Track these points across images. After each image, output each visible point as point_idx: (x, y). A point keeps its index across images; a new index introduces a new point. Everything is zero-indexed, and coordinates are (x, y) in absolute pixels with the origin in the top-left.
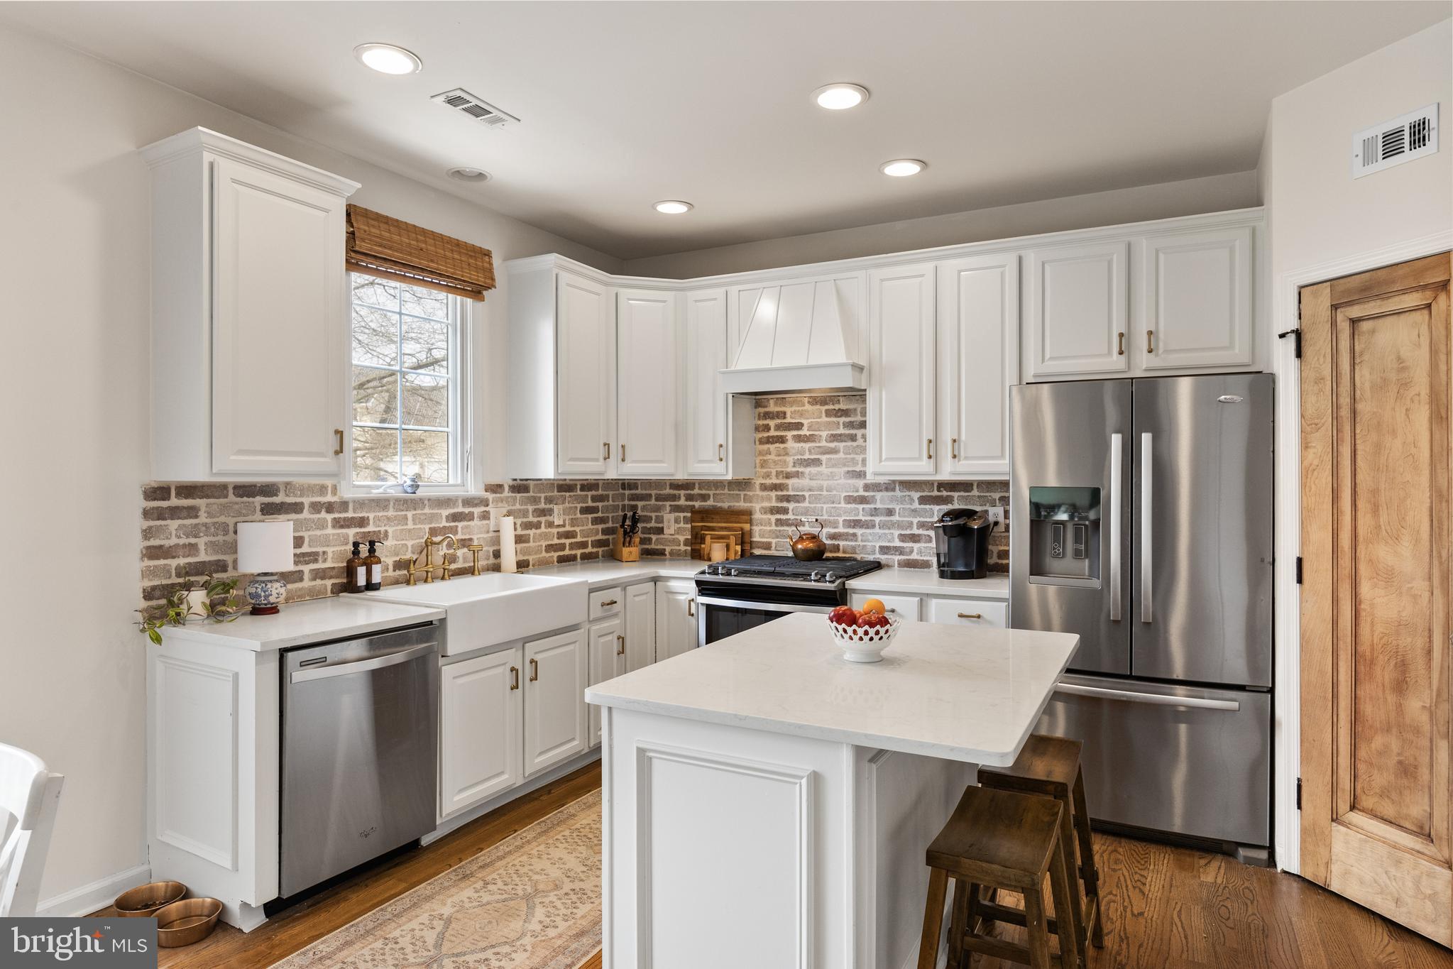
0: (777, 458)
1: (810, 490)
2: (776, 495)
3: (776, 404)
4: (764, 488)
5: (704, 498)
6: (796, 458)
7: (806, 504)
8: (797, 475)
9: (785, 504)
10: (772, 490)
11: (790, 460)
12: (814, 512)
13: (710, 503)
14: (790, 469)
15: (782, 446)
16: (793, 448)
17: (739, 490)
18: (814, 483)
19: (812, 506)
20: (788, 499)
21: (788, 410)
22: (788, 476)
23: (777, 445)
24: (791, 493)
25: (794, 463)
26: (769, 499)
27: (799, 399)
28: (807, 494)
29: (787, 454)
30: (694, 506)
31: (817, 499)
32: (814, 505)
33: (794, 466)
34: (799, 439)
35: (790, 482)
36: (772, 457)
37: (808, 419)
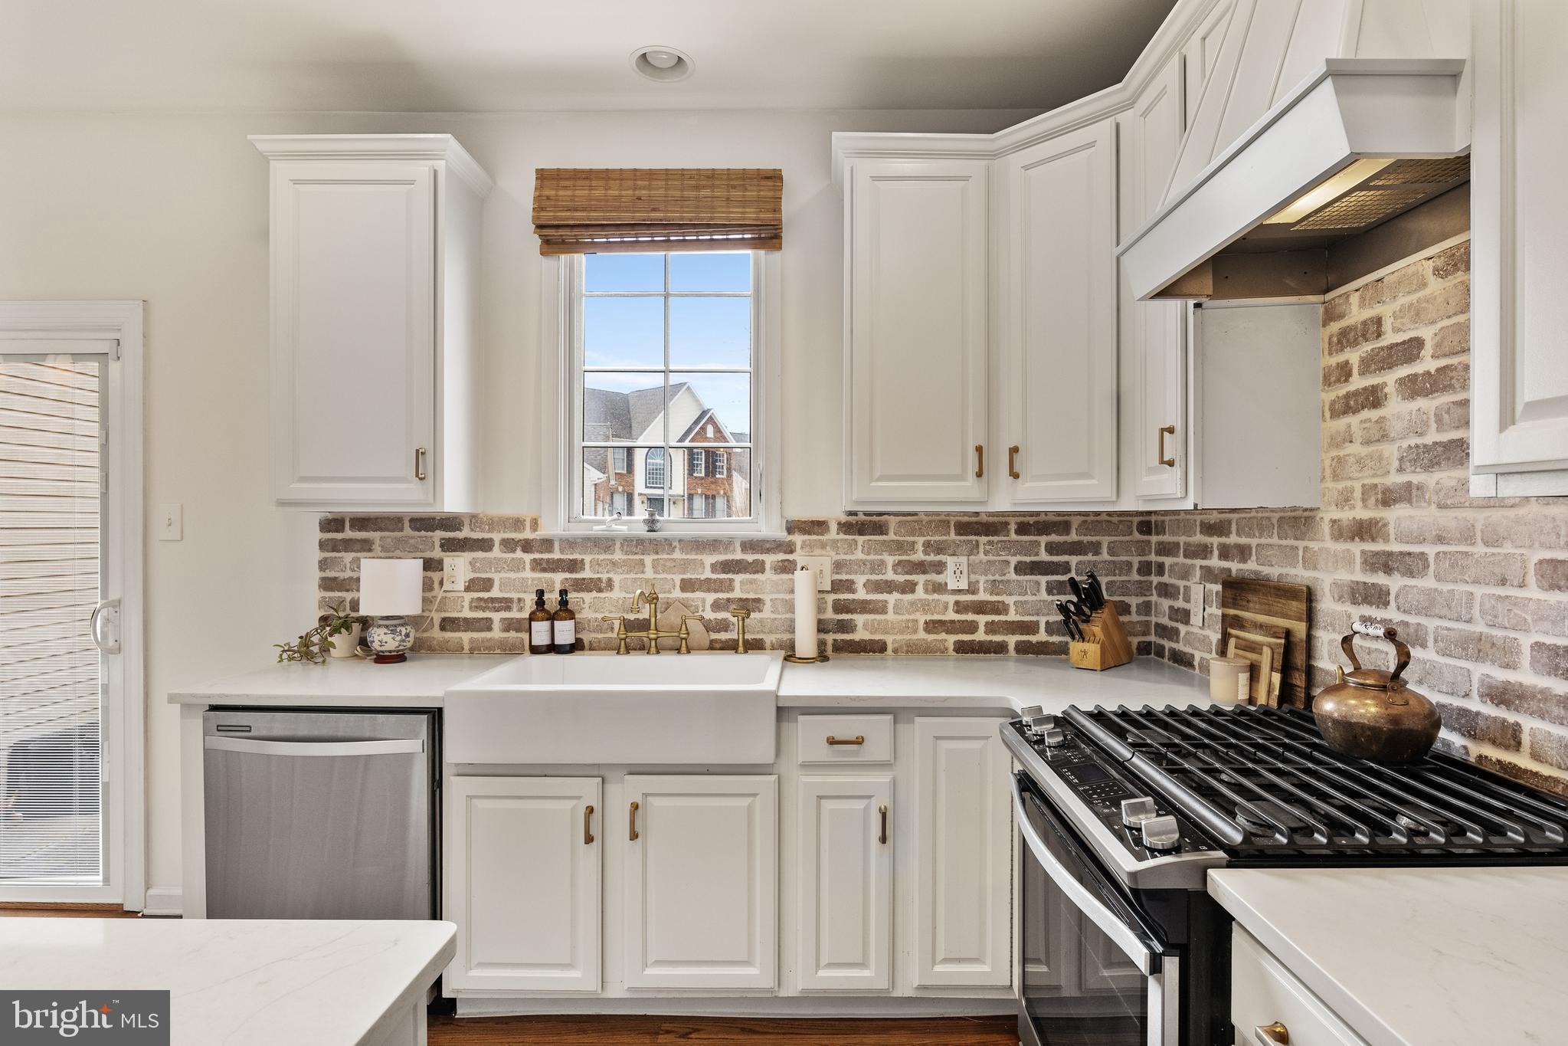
0: (1364, 451)
1: (1440, 539)
2: (1363, 552)
3: (1362, 304)
4: (1341, 532)
5: (1243, 553)
6: (1405, 444)
7: (1428, 582)
8: (1405, 494)
9: (1380, 579)
10: (1352, 539)
11: (1391, 451)
12: (1449, 607)
13: (1251, 566)
14: (1395, 479)
15: (1373, 414)
16: (1398, 417)
17: (1296, 539)
18: (1448, 519)
19: (1445, 587)
20: (1385, 563)
21: (1386, 310)
22: (1388, 499)
23: (1366, 414)
24: (1395, 547)
25: (1401, 460)
26: (1349, 561)
27: (1410, 271)
28: (1431, 550)
29: (1384, 437)
30: (1229, 570)
31: (1456, 566)
32: (1451, 586)
33: (1401, 470)
34: (1413, 387)
35: (1396, 516)
36: (1355, 449)
37: (1434, 322)
